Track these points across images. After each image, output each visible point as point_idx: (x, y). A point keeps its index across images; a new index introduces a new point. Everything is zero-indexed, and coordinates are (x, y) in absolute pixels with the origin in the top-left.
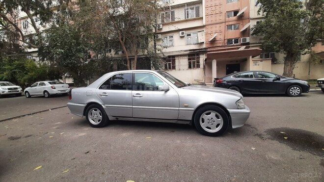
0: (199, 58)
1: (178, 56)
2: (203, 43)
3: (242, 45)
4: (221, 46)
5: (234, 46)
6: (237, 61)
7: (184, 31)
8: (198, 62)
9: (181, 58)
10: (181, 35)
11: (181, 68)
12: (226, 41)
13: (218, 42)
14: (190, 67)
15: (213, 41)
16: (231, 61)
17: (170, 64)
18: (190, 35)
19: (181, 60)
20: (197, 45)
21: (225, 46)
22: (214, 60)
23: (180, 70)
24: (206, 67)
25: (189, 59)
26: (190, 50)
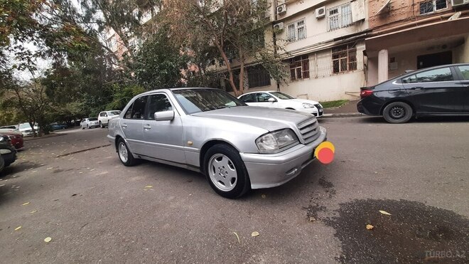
0: (355, 51)
1: (313, 54)
2: (363, 20)
3: (455, 10)
4: (406, 20)
5: (436, 14)
6: (444, 46)
7: (324, 7)
8: (353, 59)
9: (319, 56)
10: (318, 16)
11: (320, 74)
12: (417, 7)
13: (398, 12)
14: (336, 70)
15: (386, 13)
16: (431, 48)
17: (299, 70)
18: (336, 11)
19: (319, 60)
20: (350, 28)
21: (414, 19)
22: (383, 51)
23: (316, 78)
24: (370, 66)
25: (334, 57)
26: (335, 40)
